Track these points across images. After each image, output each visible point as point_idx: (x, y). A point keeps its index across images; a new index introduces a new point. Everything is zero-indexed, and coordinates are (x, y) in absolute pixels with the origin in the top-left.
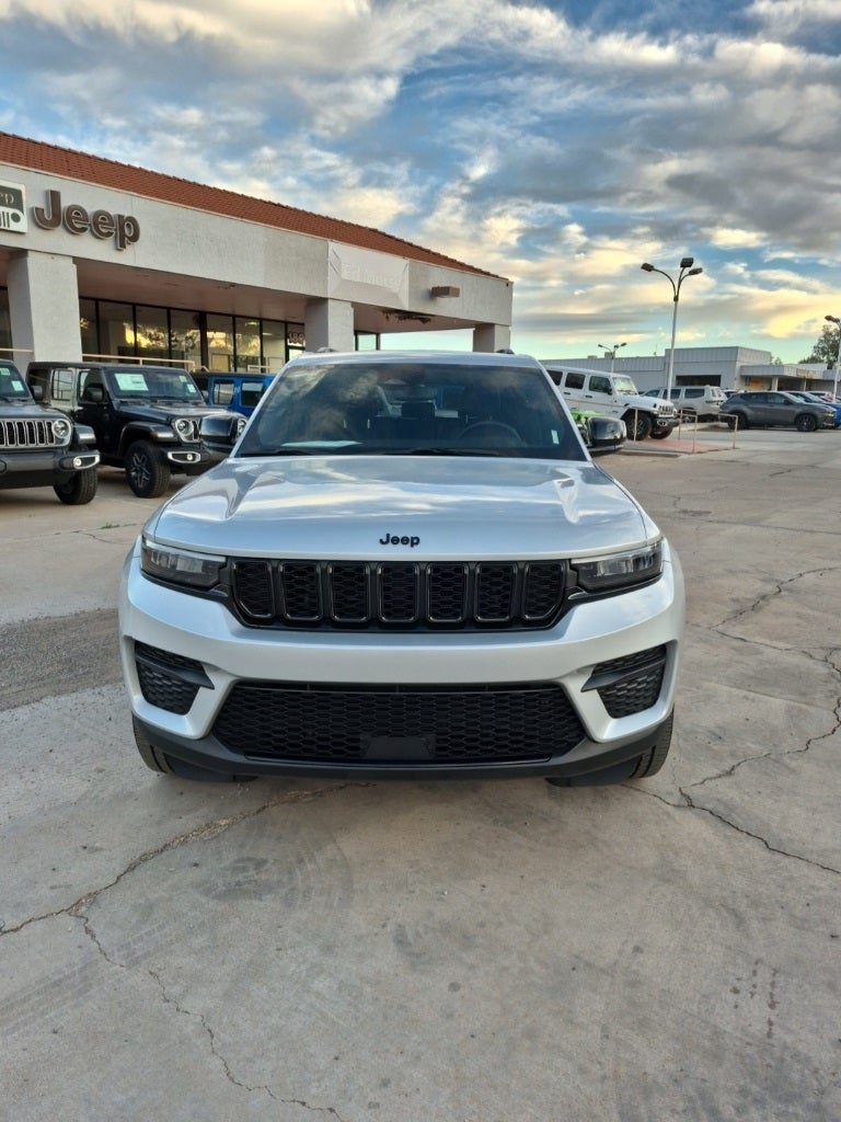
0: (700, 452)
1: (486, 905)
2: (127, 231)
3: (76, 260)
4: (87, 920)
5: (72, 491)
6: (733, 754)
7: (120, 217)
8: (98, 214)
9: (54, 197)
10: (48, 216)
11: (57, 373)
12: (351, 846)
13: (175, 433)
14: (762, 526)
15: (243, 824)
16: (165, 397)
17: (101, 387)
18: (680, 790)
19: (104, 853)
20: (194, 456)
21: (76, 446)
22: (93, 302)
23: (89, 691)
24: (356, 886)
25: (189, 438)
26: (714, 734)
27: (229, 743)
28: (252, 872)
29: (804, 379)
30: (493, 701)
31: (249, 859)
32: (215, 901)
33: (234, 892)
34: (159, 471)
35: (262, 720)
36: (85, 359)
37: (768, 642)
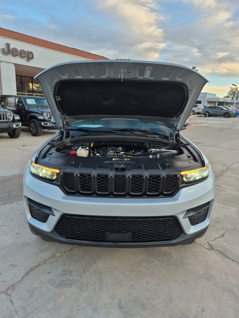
0: (197, 124)
1: (149, 290)
2: (30, 56)
3: (15, 64)
4: (11, 296)
5: (13, 134)
6: (223, 229)
7: (28, 51)
8: (21, 50)
9: (8, 45)
10: (6, 51)
11: (9, 98)
12: (101, 265)
13: (44, 117)
14: (218, 147)
15: (65, 256)
16: (41, 106)
17: (22, 102)
18: (208, 243)
19: (18, 267)
20: (50, 124)
21: (14, 121)
22: (20, 77)
23: (16, 203)
24: (104, 282)
25: (48, 118)
26: (215, 221)
27: (60, 234)
28: (68, 276)
29: (225, 102)
30: (152, 222)
31: (67, 270)
32: (56, 288)
33: (62, 285)
34: (39, 128)
35: (72, 227)
36: (18, 94)
37: (227, 187)
